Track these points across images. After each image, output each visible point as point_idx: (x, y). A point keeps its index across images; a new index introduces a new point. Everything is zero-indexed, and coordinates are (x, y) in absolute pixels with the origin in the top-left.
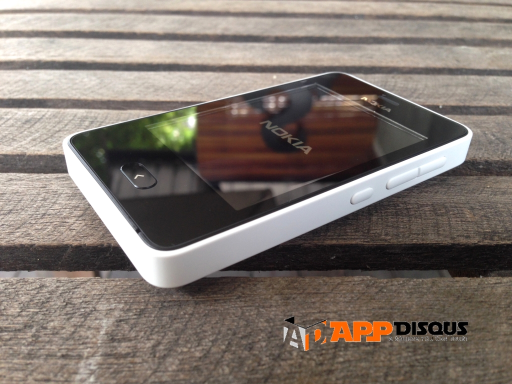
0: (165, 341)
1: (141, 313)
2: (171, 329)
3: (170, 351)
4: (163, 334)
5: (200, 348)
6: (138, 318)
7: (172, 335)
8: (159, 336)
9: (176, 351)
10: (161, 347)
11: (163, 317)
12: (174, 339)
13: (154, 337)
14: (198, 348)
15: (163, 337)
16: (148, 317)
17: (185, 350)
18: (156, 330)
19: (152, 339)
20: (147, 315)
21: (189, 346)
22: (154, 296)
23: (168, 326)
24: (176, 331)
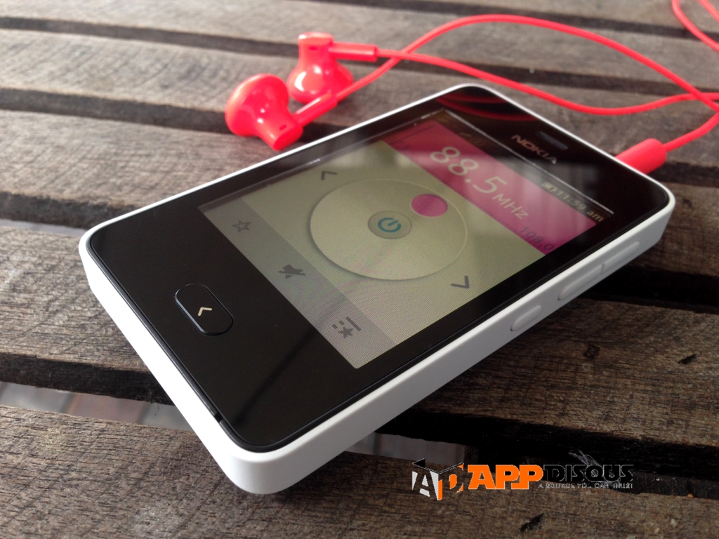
0: (63, 298)
1: (51, 269)
2: (73, 288)
3: (63, 307)
4: (63, 291)
5: (94, 309)
6: (46, 273)
7: (72, 294)
8: (59, 292)
9: (69, 309)
10: (57, 303)
11: (70, 275)
12: (72, 297)
13: (54, 293)
14: (91, 309)
15: (62, 294)
16: (57, 273)
17: (79, 308)
18: (59, 286)
19: (52, 295)
20: (56, 272)
21: (84, 305)
22: (71, 254)
23: (72, 284)
24: (77, 291)
